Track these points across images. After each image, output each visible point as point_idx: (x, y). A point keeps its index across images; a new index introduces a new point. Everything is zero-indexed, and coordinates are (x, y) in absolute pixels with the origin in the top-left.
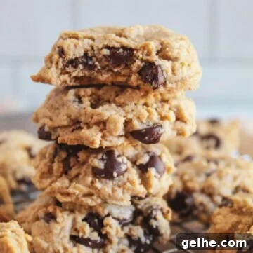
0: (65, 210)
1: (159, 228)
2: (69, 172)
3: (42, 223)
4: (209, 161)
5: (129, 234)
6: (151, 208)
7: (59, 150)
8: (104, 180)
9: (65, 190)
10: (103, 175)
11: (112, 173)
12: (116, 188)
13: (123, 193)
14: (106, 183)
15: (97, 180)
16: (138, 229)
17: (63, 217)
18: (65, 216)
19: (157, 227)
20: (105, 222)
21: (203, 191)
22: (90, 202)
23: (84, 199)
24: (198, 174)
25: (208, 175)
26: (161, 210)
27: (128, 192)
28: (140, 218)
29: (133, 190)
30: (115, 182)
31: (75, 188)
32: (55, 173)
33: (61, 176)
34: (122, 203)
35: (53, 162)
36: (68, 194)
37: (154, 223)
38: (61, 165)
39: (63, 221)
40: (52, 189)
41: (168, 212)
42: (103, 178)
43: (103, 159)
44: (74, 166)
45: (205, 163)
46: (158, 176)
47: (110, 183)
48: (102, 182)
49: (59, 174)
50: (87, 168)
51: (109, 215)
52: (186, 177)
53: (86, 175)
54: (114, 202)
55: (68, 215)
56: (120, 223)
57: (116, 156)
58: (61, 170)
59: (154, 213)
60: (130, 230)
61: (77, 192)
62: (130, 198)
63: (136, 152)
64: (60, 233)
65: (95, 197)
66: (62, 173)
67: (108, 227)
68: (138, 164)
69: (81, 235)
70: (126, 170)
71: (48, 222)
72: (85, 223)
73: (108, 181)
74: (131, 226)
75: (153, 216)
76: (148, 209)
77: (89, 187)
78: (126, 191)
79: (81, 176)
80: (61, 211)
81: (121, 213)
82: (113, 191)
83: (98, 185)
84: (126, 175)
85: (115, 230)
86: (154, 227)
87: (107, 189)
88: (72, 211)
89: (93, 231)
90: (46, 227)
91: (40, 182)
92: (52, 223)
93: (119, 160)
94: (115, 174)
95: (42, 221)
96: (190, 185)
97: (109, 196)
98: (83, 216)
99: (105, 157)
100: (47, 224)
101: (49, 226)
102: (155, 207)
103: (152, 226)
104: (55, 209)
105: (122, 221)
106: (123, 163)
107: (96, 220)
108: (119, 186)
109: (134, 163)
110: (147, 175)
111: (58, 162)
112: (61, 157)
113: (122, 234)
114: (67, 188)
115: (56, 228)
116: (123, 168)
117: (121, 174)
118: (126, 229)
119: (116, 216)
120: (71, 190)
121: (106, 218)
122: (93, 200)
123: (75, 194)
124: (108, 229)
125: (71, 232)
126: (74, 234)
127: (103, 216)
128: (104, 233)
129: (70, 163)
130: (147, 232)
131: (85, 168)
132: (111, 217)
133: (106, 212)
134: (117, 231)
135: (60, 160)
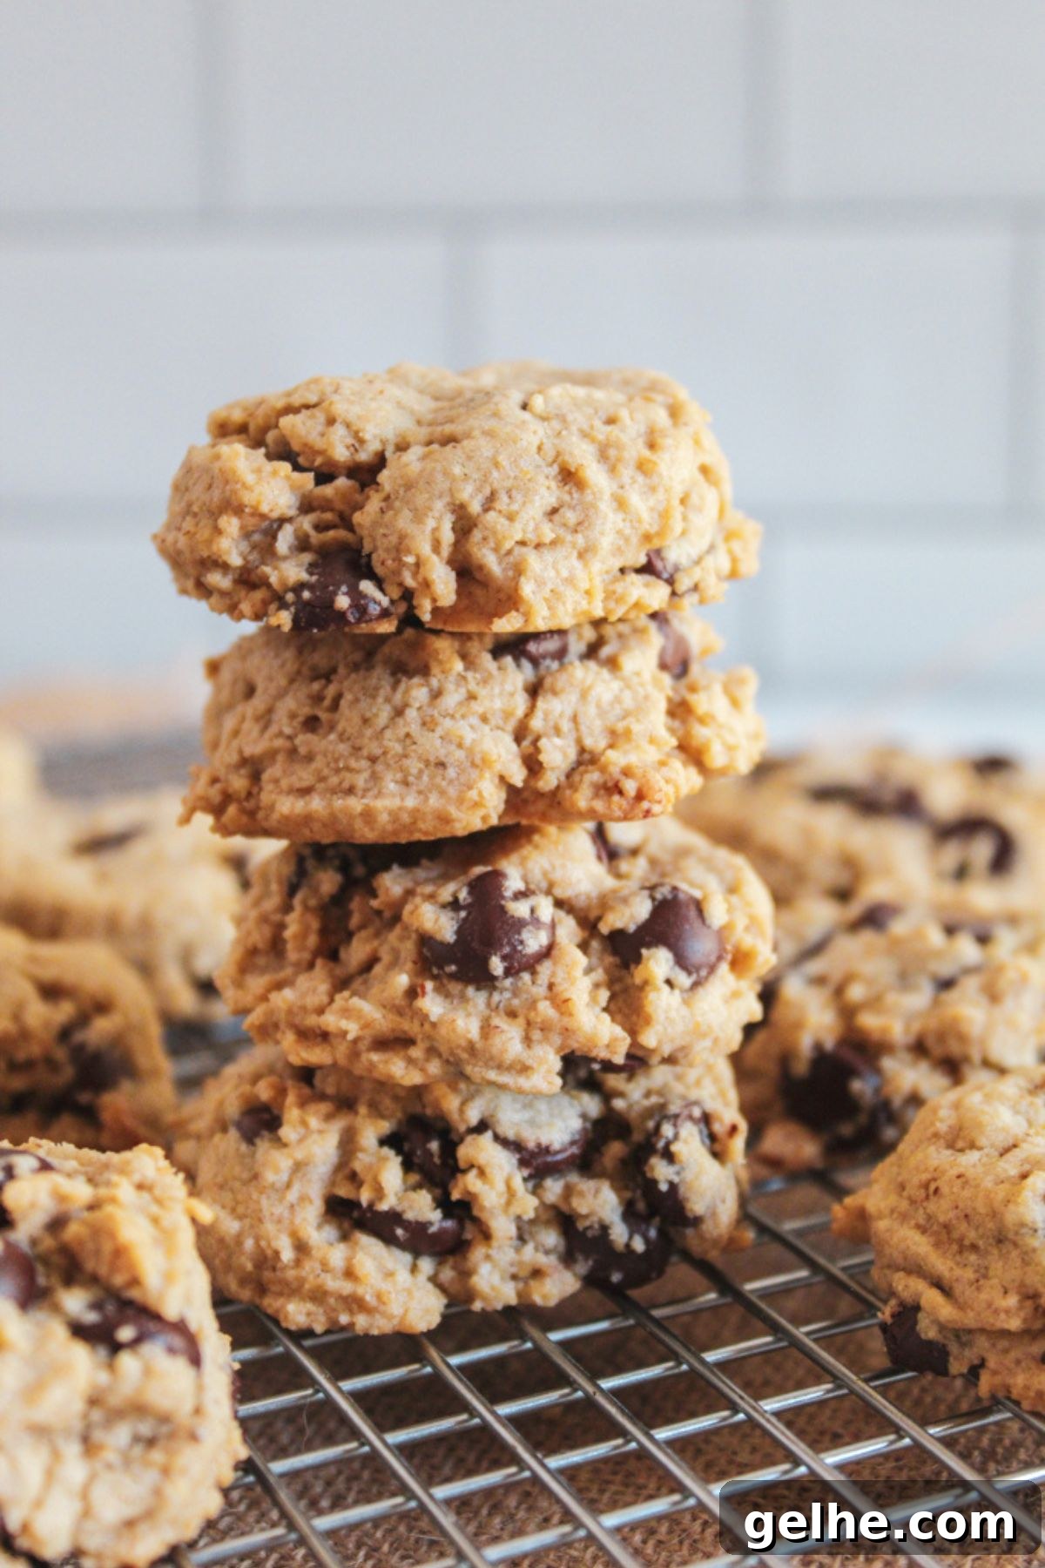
0: (322, 1097)
1: (682, 1190)
2: (343, 954)
3: (231, 1141)
4: (950, 930)
5: (564, 1208)
6: (660, 1113)
7: (310, 864)
8: (455, 987)
9: (312, 1021)
10: (453, 968)
11: (485, 963)
12: (499, 1021)
13: (527, 1040)
14: (463, 998)
15: (429, 985)
16: (597, 1192)
17: (304, 1123)
18: (314, 1122)
19: (673, 1187)
20: (464, 1152)
21: (920, 1048)
22: (399, 1070)
23: (375, 1057)
24: (905, 980)
25: (946, 984)
26: (706, 1119)
27: (546, 1039)
28: (615, 1149)
29: (566, 1032)
30: (496, 997)
31: (346, 1012)
32: (293, 955)
33: (311, 966)
34: (524, 1082)
35: (287, 908)
36: (324, 1036)
37: (662, 1172)
38: (315, 924)
39: (301, 1141)
40: (270, 1013)
41: (734, 1129)
42: (452, 977)
43: (454, 905)
44: (362, 927)
45: (936, 937)
46: (684, 980)
47: (478, 998)
48: (447, 995)
49: (306, 956)
50: (402, 939)
51: (482, 1127)
52: (856, 993)
53: (395, 964)
54: (492, 1075)
55: (329, 1117)
56: (523, 1163)
57: (508, 894)
58: (312, 940)
59: (667, 1130)
60: (568, 1191)
61: (353, 1029)
62: (557, 1065)
63: (610, 882)
64: (288, 1185)
65: (416, 1052)
66: (317, 953)
67: (472, 1175)
68: (604, 928)
69: (365, 1197)
70: (548, 952)
71: (250, 1138)
72: (388, 1152)
73: (470, 991)
74: (574, 1178)
75: (661, 1144)
76: (649, 1113)
77: (399, 1012)
78: (536, 1035)
79: (378, 969)
80: (303, 1104)
81: (532, 1123)
82: (487, 1029)
83: (432, 1004)
84: (545, 969)
85: (501, 1186)
86: (664, 1187)
87: (461, 1023)
88: (345, 1104)
89: (417, 1187)
90: (241, 1157)
91: (239, 984)
92: (263, 1146)
93: (520, 909)
94: (497, 965)
95: (233, 1134)
96: (869, 1021)
97: (471, 1048)
98: (385, 1127)
99: (463, 895)
100: (244, 1147)
101: (253, 1155)
102: (673, 1108)
103: (654, 1182)
104: (281, 1092)
105: (533, 1155)
106: (535, 920)
107: (434, 1146)
108: (512, 1014)
109: (589, 923)
110: (639, 975)
111: (306, 908)
112: (315, 890)
113: (528, 1205)
114: (321, 1011)
115: (275, 1163)
116: (533, 941)
117: (521, 965)
118: (553, 1188)
119: (510, 1134)
120: (331, 1021)
121: (469, 1139)
122: (410, 1061)
123: (344, 1033)
124: (471, 1181)
125: (333, 1183)
126: (343, 1191)
127: (462, 1128)
128: (456, 1195)
129: (348, 915)
130: (641, 1206)
131: (393, 936)
132: (489, 1135)
133: (473, 1115)
134: (511, 1193)
135: (313, 902)
